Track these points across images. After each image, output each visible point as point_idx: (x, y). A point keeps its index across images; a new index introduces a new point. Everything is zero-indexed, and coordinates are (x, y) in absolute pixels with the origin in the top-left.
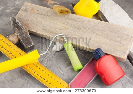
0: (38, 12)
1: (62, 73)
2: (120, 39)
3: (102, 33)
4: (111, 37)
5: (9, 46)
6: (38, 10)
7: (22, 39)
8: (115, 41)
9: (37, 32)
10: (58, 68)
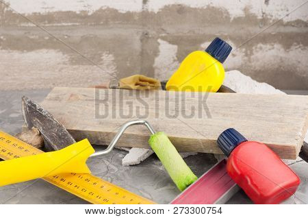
0: (86, 98)
1: (149, 197)
2: (278, 116)
3: (236, 111)
4: (258, 115)
5: (20, 148)
6: (85, 96)
7: (51, 137)
8: (266, 120)
9: (85, 130)
10: (138, 190)
